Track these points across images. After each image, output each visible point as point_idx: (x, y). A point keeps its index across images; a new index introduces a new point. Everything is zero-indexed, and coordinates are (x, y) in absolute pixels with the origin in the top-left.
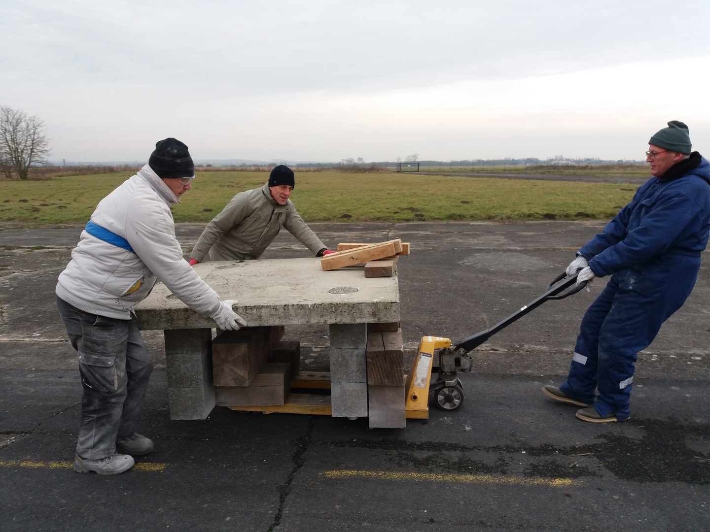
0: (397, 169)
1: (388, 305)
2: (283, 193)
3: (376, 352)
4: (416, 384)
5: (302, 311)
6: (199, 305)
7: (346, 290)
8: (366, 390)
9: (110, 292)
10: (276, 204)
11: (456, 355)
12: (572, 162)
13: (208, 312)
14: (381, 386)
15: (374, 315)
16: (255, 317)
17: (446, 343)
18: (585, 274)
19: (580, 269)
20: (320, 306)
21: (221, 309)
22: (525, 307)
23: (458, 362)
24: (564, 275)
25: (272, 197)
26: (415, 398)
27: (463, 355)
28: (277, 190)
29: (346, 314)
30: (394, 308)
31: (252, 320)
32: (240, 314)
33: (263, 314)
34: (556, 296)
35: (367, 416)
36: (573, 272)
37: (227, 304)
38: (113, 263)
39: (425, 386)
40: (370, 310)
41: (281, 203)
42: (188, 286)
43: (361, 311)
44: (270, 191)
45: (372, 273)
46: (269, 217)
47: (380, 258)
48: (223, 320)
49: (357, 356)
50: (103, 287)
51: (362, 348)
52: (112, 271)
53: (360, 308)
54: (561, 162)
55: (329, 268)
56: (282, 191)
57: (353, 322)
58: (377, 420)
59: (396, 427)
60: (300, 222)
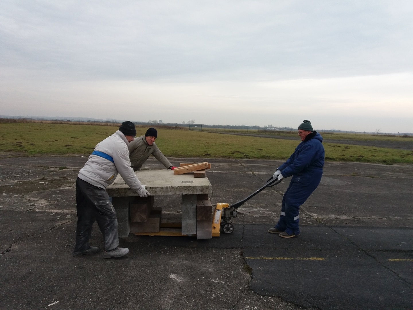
0: (189, 128)
1: (207, 187)
2: (151, 140)
3: (201, 207)
4: (215, 222)
5: (173, 189)
6: (134, 186)
7: (188, 182)
8: (196, 223)
9: (103, 178)
10: (148, 145)
11: (231, 211)
12: (277, 129)
13: (137, 189)
14: (202, 221)
15: (202, 191)
16: (154, 192)
17: (227, 205)
18: (280, 177)
19: (278, 175)
20: (180, 187)
21: (141, 188)
22: (258, 190)
23: (232, 213)
24: (272, 178)
25: (146, 141)
26: (214, 228)
27: (234, 210)
28: (149, 138)
29: (191, 190)
30: (209, 188)
31: (152, 193)
32: (148, 190)
33: (157, 191)
34: (270, 185)
35: (196, 234)
36: (276, 176)
37: (143, 186)
38: (106, 166)
39: (219, 223)
40: (200, 189)
41: (150, 144)
42: (132, 178)
43: (197, 189)
44: (146, 138)
45: (197, 176)
46: (144, 151)
47: (199, 170)
48: (141, 193)
49: (193, 209)
50: (101, 176)
51: (195, 205)
52: (105, 170)
53: (196, 188)
54: (271, 128)
55: (177, 174)
56: (150, 139)
57: (193, 194)
58: (200, 235)
59: (208, 238)
60: (160, 153)
